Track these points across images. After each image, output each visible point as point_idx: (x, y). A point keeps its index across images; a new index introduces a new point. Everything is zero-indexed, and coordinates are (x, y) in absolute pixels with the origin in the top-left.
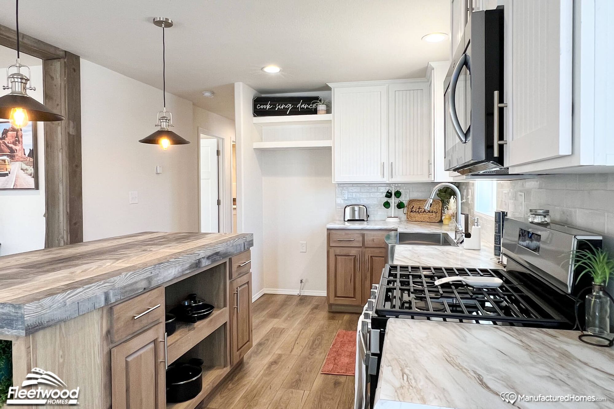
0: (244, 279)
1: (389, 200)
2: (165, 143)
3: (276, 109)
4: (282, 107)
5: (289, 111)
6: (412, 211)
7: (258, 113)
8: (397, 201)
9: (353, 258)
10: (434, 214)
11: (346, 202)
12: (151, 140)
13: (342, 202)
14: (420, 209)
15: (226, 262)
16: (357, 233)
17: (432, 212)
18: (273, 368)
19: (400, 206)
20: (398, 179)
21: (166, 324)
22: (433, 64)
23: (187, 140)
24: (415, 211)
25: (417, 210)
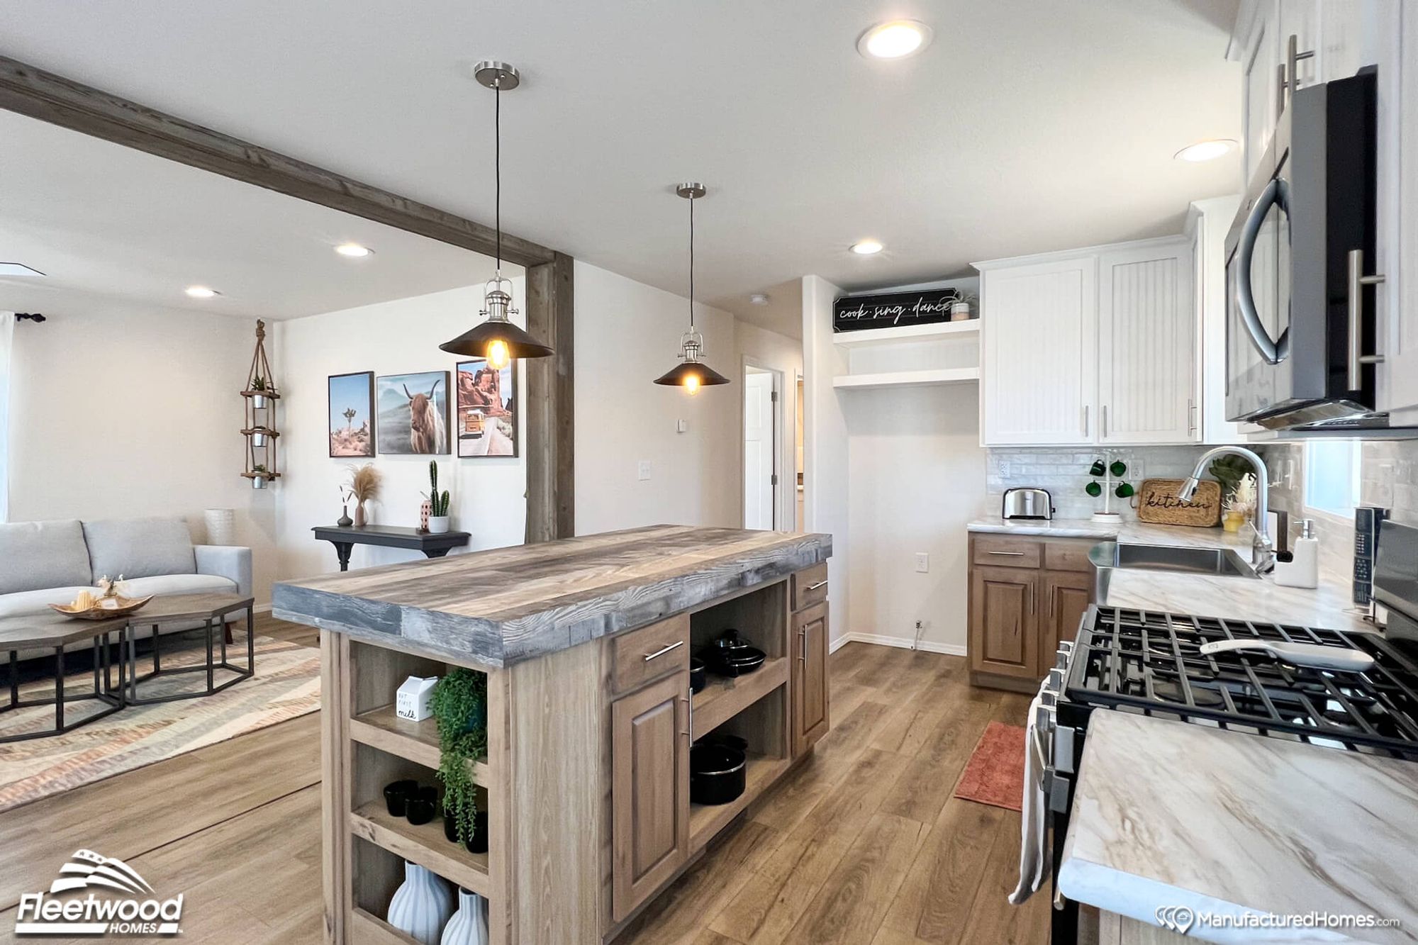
0: (817, 611)
1: (1099, 480)
2: (692, 382)
3: (875, 317)
4: (886, 312)
5: (897, 318)
6: (1149, 503)
7: (842, 325)
8: (1118, 481)
9: (1021, 588)
10: (1202, 511)
11: (1007, 482)
12: (671, 379)
13: (1000, 482)
14: (1169, 500)
15: (786, 581)
16: (1029, 543)
17: (1197, 506)
18: (866, 773)
19: (1123, 491)
20: (1118, 438)
21: (691, 674)
22: (1200, 205)
23: (726, 378)
24: (1157, 503)
25: (1163, 500)
